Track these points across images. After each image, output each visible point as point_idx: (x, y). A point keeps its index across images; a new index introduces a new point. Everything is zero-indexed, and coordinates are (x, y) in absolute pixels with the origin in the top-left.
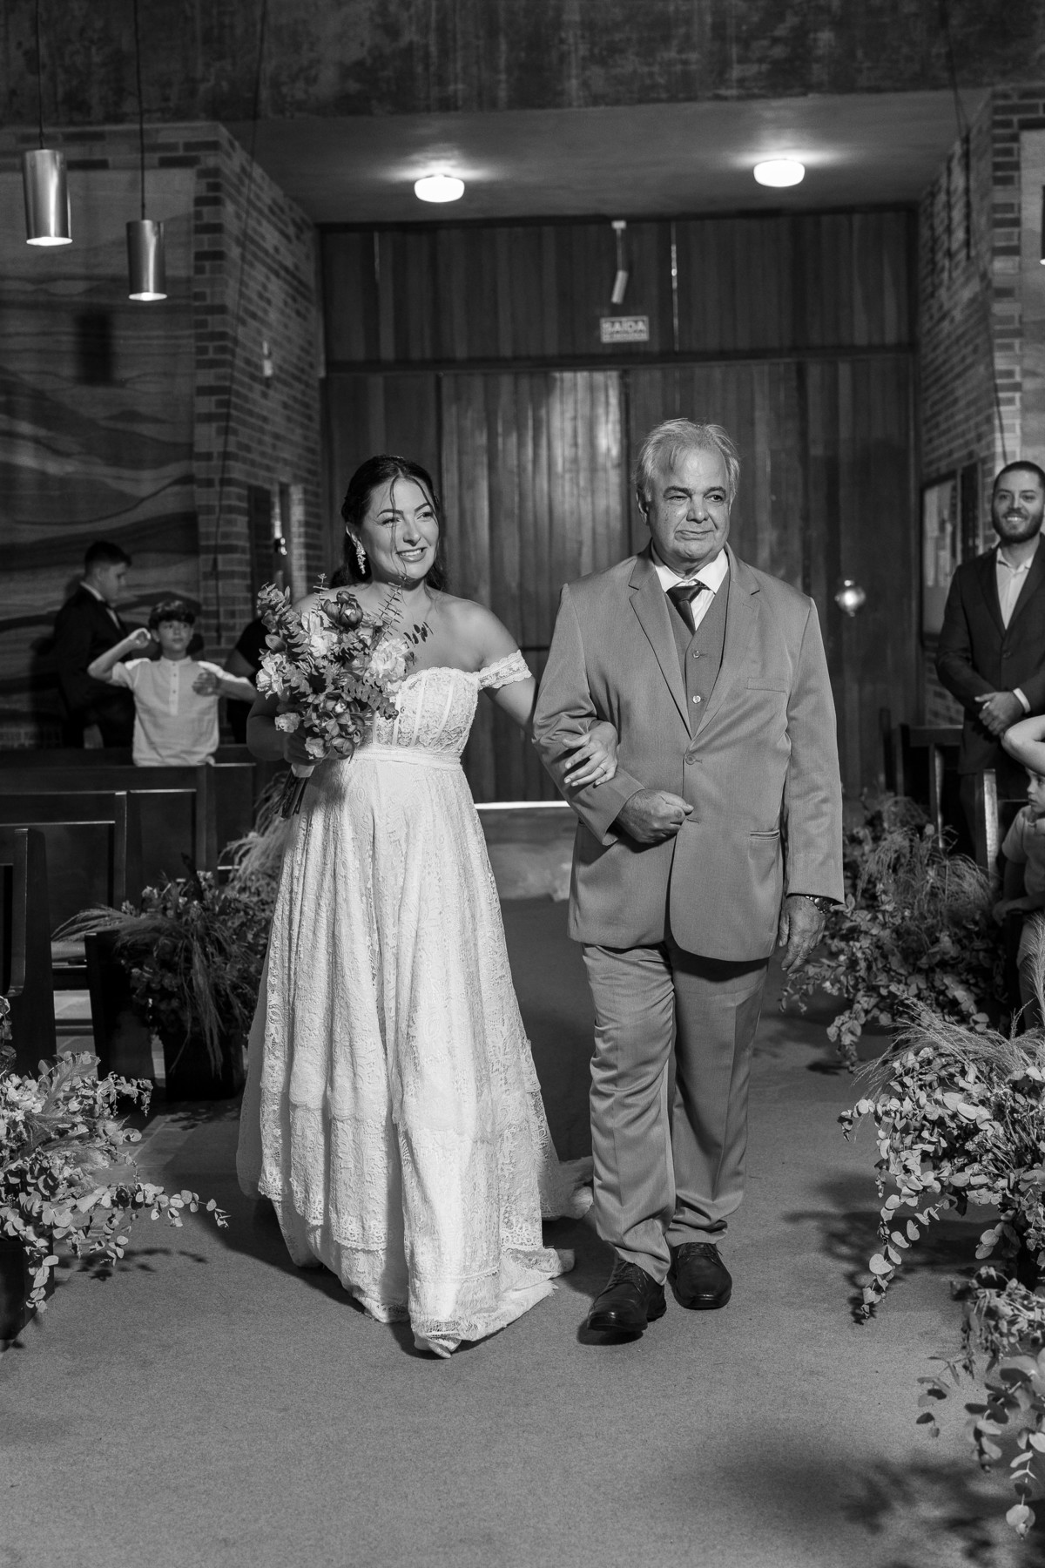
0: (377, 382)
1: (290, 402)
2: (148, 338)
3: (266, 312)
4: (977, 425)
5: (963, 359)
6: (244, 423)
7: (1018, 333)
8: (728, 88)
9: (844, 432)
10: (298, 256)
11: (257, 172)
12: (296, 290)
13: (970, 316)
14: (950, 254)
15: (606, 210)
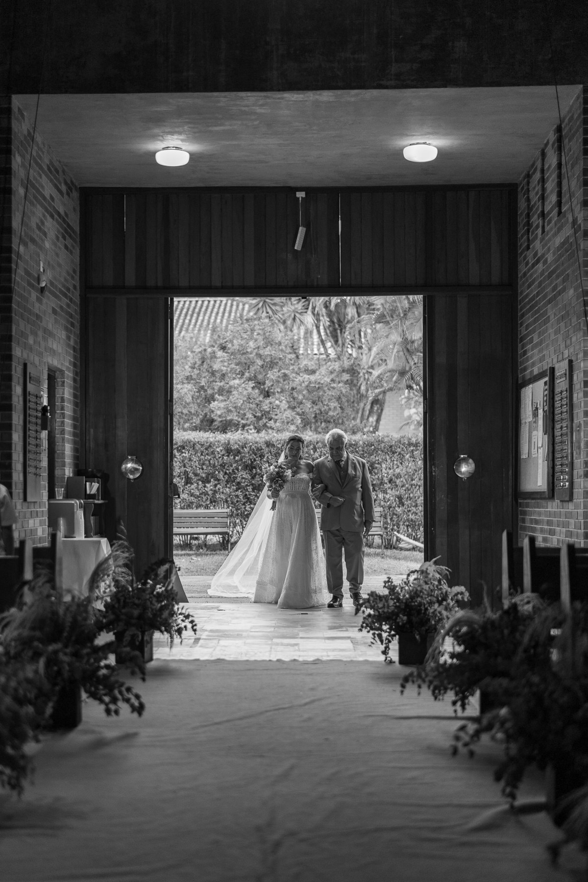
0: (122, 302)
1: (59, 310)
3: (43, 241)
5: (555, 289)
6: (23, 317)
9: (461, 347)
12: (66, 231)
13: (561, 256)
14: (543, 215)
15: (292, 183)
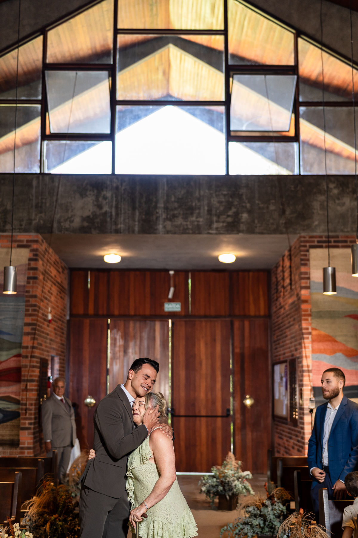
0: (87, 321)
1: (57, 328)
2: (8, 305)
3: (50, 297)
4: (295, 345)
5: (289, 322)
6: (40, 336)
7: (310, 315)
8: (213, 230)
9: (247, 344)
10: (63, 279)
11: (51, 251)
12: (61, 290)
13: (292, 308)
14: (283, 287)
15: (167, 267)
